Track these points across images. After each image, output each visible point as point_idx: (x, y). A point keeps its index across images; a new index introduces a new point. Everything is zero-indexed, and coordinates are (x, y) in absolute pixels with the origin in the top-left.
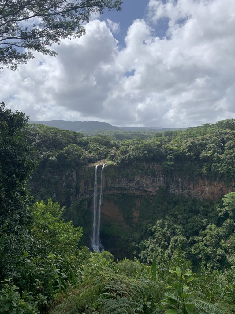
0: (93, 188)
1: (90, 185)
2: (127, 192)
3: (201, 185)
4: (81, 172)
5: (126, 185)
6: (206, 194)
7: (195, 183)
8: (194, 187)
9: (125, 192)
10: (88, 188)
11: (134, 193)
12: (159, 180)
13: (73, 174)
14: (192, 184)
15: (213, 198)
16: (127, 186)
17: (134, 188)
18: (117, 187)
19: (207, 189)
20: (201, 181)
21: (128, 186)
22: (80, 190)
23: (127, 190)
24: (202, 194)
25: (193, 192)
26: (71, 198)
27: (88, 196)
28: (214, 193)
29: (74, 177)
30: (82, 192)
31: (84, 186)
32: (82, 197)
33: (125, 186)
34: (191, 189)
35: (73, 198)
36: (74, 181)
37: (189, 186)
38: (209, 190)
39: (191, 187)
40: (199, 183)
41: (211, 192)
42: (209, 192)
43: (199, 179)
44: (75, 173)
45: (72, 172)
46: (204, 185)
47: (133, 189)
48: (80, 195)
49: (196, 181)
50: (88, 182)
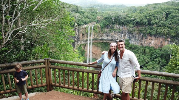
0: (87, 39)
4: (80, 29)
6: (152, 44)
7: (146, 38)
9: (105, 42)
10: (84, 38)
11: (110, 42)
12: (125, 36)
14: (144, 39)
15: (156, 47)
17: (110, 39)
18: (100, 38)
19: (153, 42)
20: (149, 37)
21: (107, 39)
22: (80, 39)
24: (149, 44)
25: (144, 43)
26: (75, 43)
28: (157, 45)
29: (77, 32)
31: (82, 37)
33: (104, 38)
34: (143, 41)
36: (77, 34)
38: (154, 42)
39: (144, 40)
40: (148, 39)
42: (154, 44)
45: (75, 29)
46: (151, 40)
49: (147, 37)
50: (84, 35)
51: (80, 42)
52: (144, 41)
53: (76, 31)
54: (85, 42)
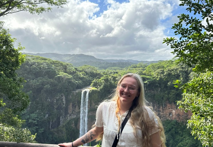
0: (79, 110)
1: (77, 107)
3: (169, 108)
4: (70, 97)
6: (173, 115)
7: (164, 106)
8: (163, 110)
10: (75, 110)
14: (162, 107)
15: (179, 119)
19: (174, 111)
20: (168, 105)
22: (69, 112)
24: (170, 115)
25: (162, 114)
26: (61, 118)
27: (75, 116)
28: (180, 115)
29: (64, 100)
30: (70, 113)
31: (72, 108)
32: (70, 117)
34: (160, 111)
35: (62, 118)
36: (63, 104)
37: (159, 109)
38: (176, 112)
39: (161, 109)
40: (167, 107)
41: (177, 114)
42: (175, 114)
43: (167, 103)
44: (65, 97)
45: (62, 96)
46: (172, 108)
48: (68, 115)
49: (165, 104)
51: (69, 116)
52: (162, 111)
53: (62, 99)
54: (76, 115)
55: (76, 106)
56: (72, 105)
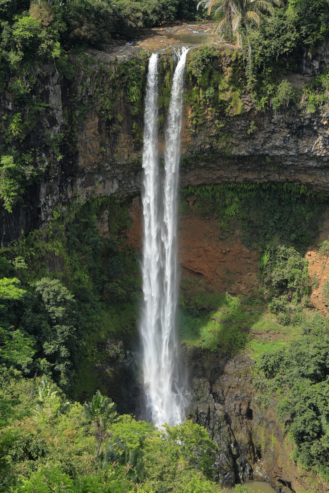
0: (134, 156)
1: (123, 137)
2: (283, 178)
4: (84, 82)
5: (284, 148)
9: (276, 177)
10: (113, 152)
11: (316, 182)
13: (51, 88)
16: (288, 149)
17: (319, 159)
18: (243, 152)
21: (291, 153)
22: (81, 162)
23: (286, 168)
26: (43, 190)
27: (116, 186)
29: (55, 101)
30: (88, 169)
31: (96, 144)
32: (90, 188)
33: (275, 152)
35: (50, 192)
36: (53, 122)
44: (58, 87)
47: (311, 163)
48: (79, 181)
50: (115, 127)
51: (84, 185)
53: (46, 94)
54: (120, 181)
55: (116, 134)
56: (95, 130)
